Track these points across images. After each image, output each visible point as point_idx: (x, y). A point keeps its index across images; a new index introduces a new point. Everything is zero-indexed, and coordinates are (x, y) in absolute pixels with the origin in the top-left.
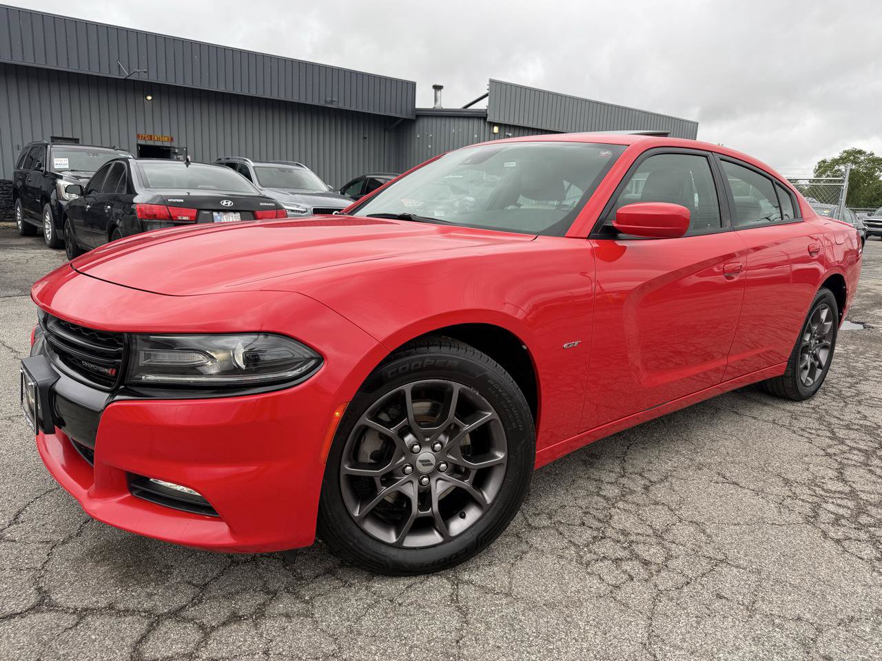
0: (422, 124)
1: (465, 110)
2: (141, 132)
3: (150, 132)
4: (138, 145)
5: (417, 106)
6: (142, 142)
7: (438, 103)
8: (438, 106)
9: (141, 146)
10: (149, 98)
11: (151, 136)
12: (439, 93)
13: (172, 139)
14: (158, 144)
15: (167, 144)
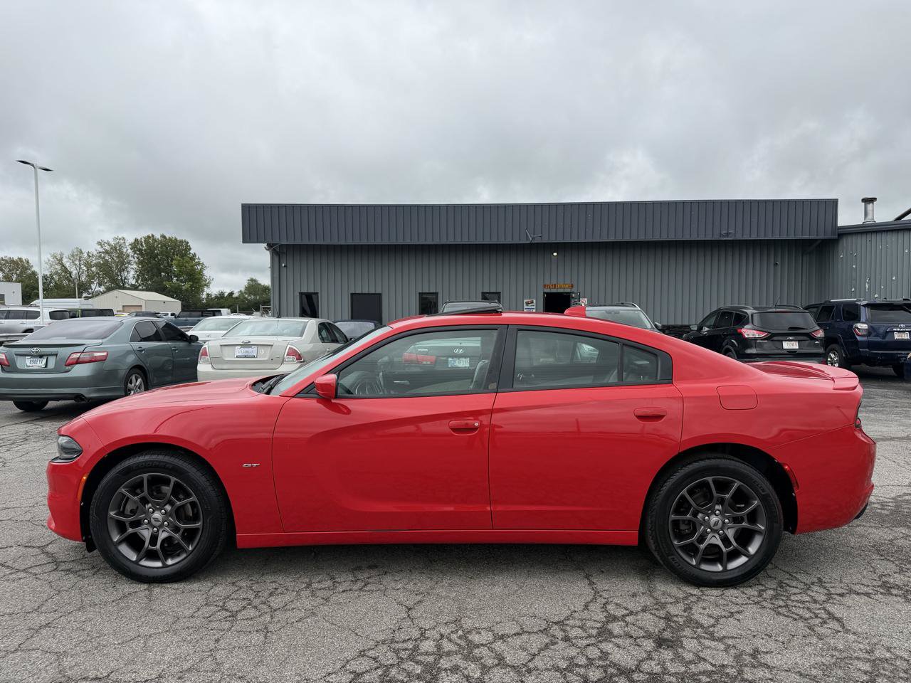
0: (846, 243)
1: (898, 222)
2: (547, 282)
3: (554, 282)
4: (544, 293)
5: (840, 224)
6: (547, 290)
7: (870, 217)
8: (869, 220)
9: (547, 293)
10: (555, 254)
11: (555, 285)
12: (870, 206)
13: (572, 286)
14: (561, 291)
15: (568, 290)
